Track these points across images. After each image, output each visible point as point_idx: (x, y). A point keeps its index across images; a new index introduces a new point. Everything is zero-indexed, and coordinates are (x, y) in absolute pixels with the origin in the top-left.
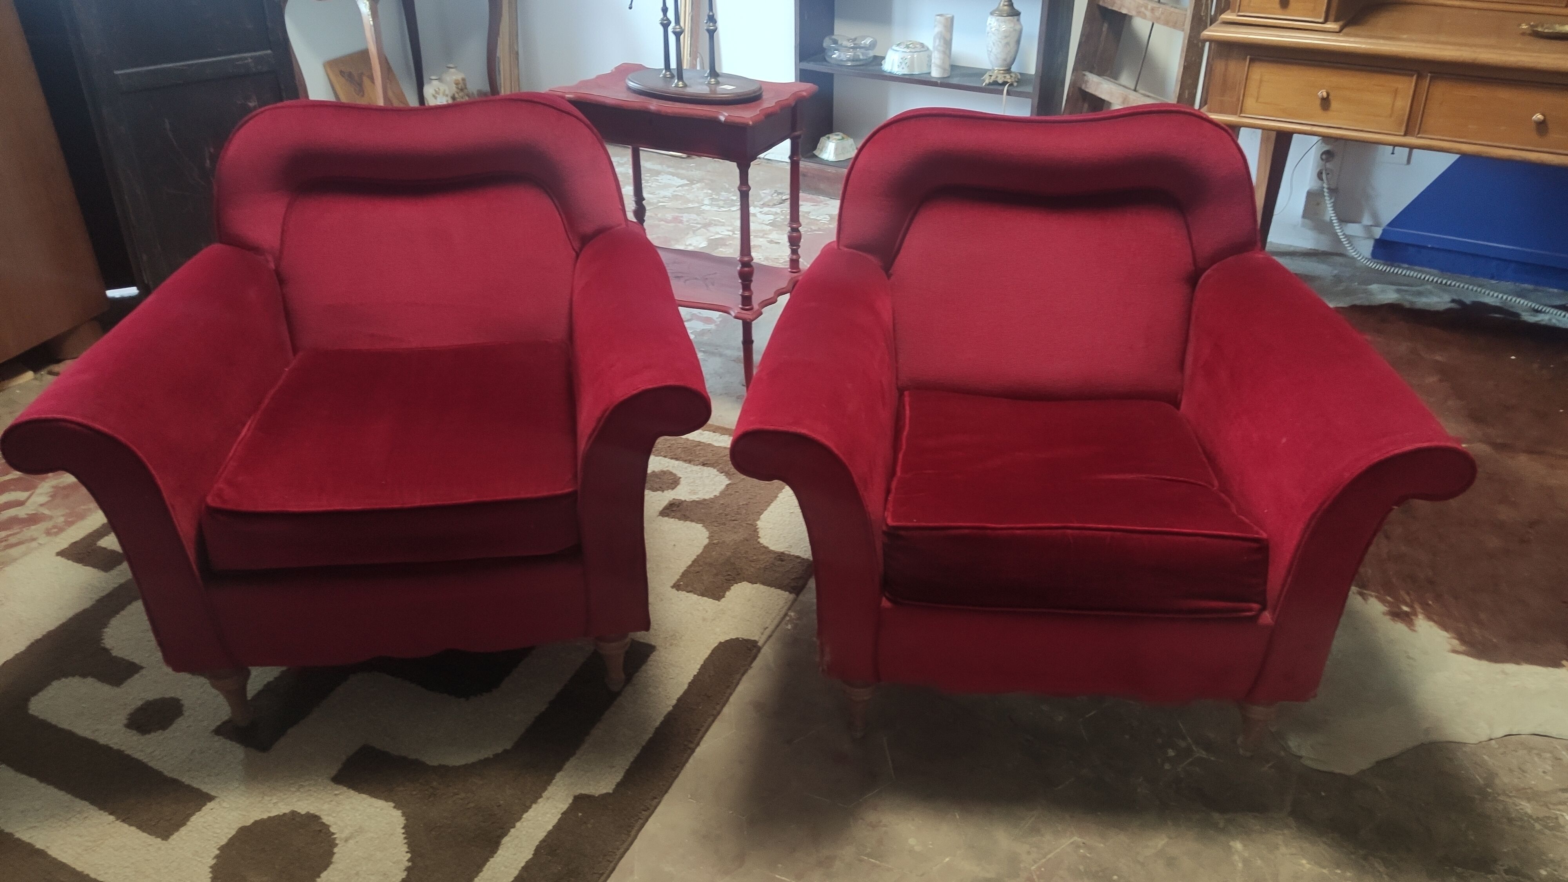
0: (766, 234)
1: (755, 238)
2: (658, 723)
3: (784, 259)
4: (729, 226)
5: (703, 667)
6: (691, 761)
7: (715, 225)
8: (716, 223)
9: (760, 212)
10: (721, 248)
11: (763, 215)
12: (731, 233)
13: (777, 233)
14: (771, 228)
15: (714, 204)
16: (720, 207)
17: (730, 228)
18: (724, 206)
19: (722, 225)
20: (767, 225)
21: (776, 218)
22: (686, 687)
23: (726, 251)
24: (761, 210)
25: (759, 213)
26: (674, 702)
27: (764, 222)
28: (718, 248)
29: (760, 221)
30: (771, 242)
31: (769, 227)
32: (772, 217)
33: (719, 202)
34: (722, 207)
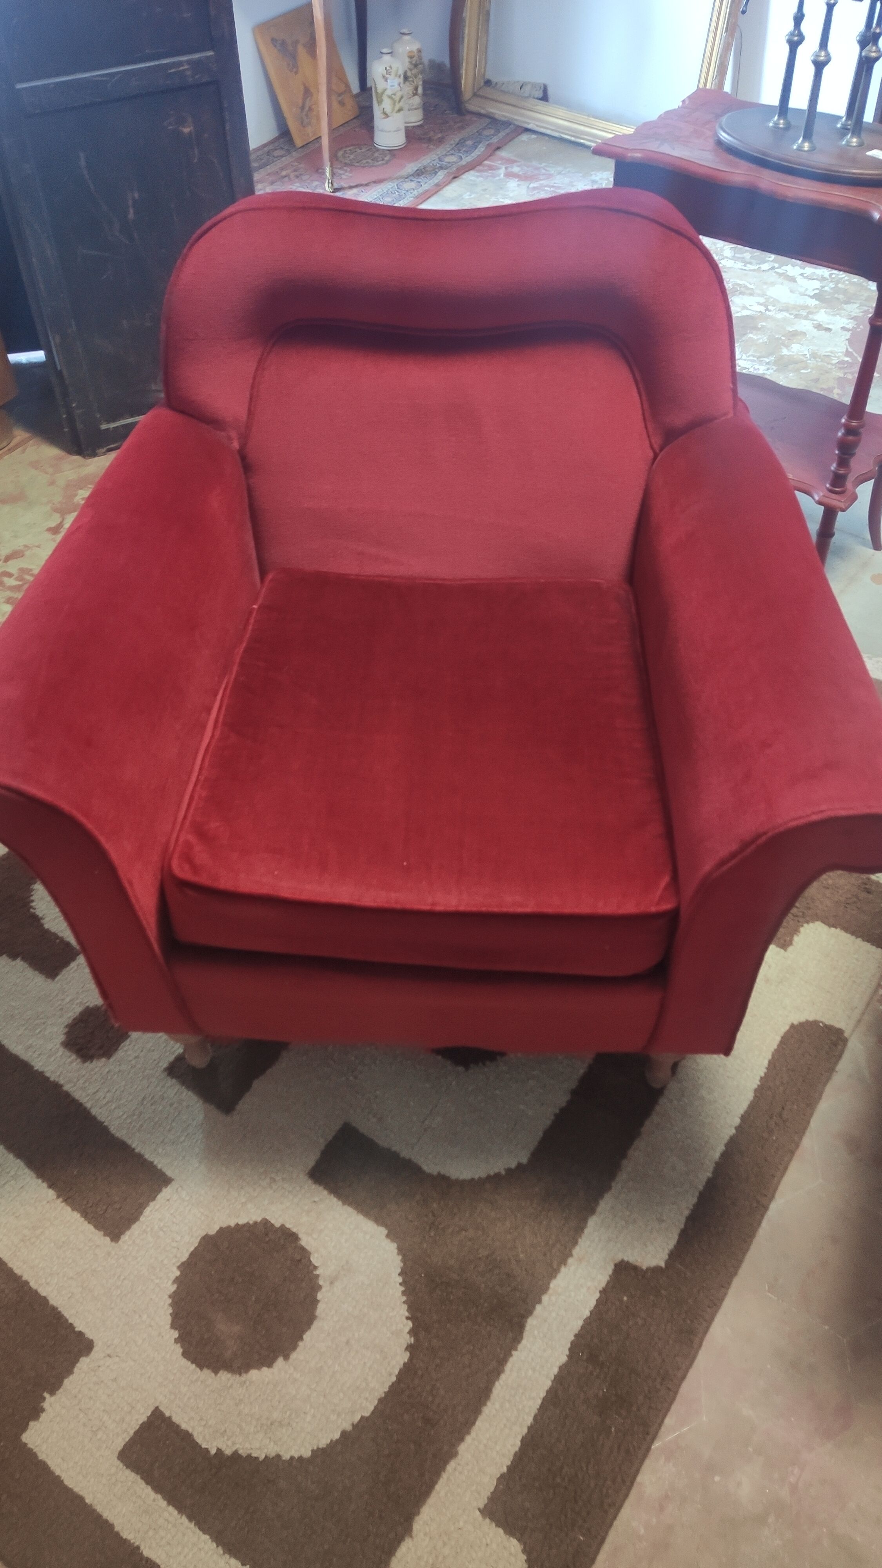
0: (812, 313)
1: (796, 319)
2: (717, 1155)
3: (838, 357)
4: (759, 295)
5: (773, 1064)
6: (764, 1224)
7: (742, 293)
8: (743, 289)
9: (802, 275)
10: (752, 333)
11: (806, 280)
12: (763, 309)
13: (826, 312)
14: (817, 302)
15: (739, 258)
16: (746, 263)
17: (762, 300)
18: (752, 261)
19: (751, 295)
20: (812, 297)
21: (824, 287)
22: (750, 1096)
23: (758, 340)
24: (802, 271)
25: (800, 276)
26: (737, 1121)
27: (808, 293)
28: (745, 334)
29: (802, 290)
30: (819, 327)
31: (814, 302)
32: (817, 284)
33: (745, 255)
34: (750, 263)
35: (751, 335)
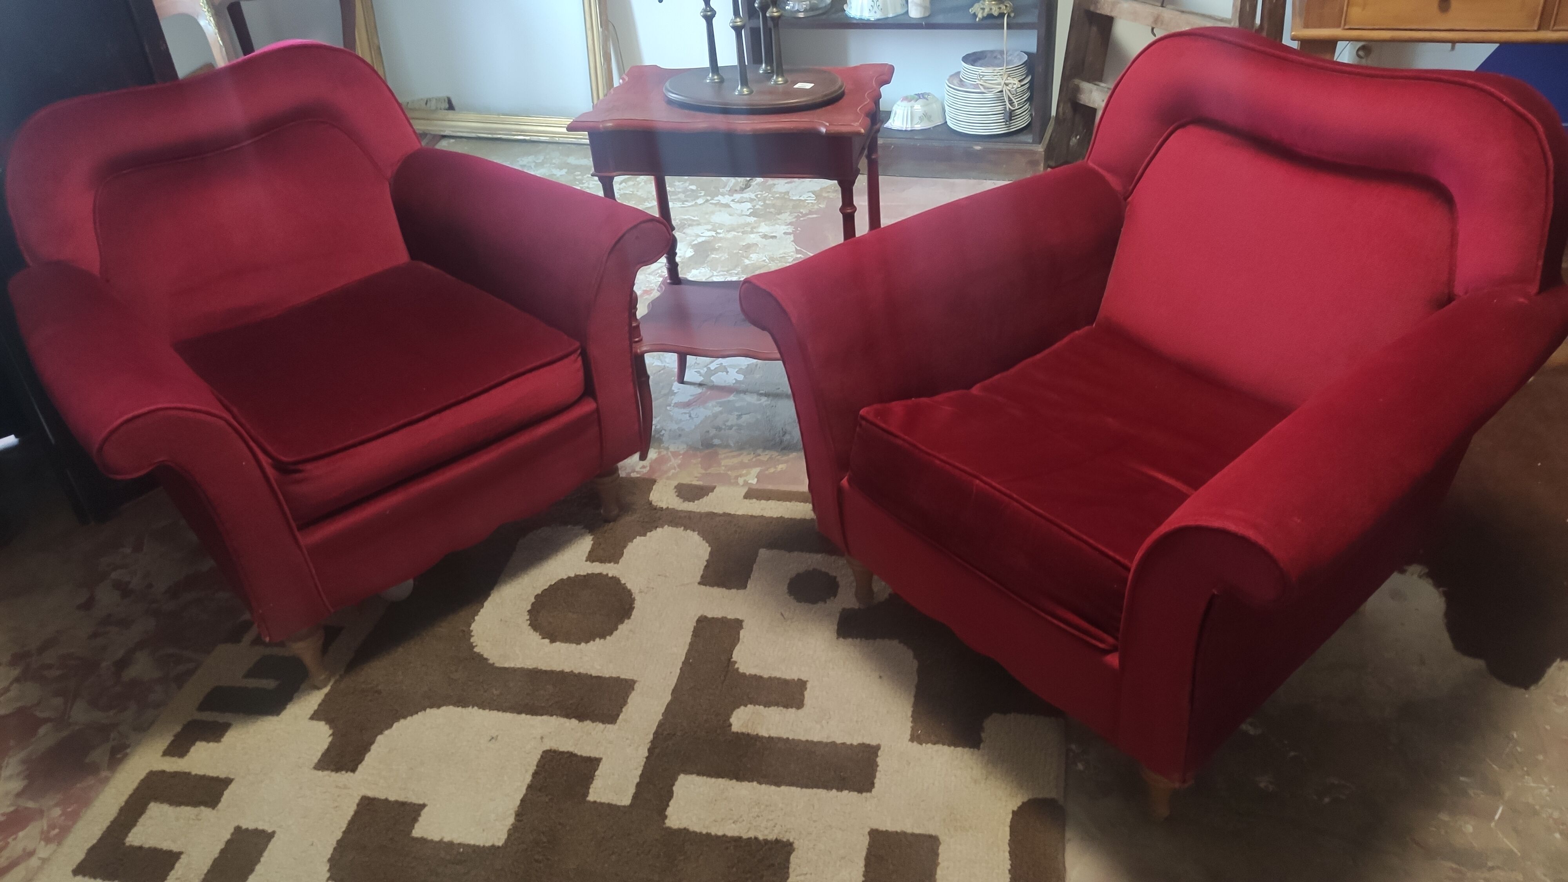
0: (755, 228)
1: (744, 235)
3: (792, 256)
4: (705, 224)
7: (689, 225)
8: (689, 222)
9: (733, 201)
10: (713, 254)
11: (738, 204)
12: (714, 234)
13: (766, 225)
14: (755, 219)
15: (675, 199)
16: (683, 202)
17: (710, 227)
18: (688, 199)
19: (698, 225)
20: (749, 216)
21: (755, 206)
23: (720, 257)
24: (732, 198)
25: (732, 202)
27: (744, 213)
28: (708, 256)
29: (739, 212)
30: (765, 236)
31: (752, 219)
32: (749, 205)
33: (679, 196)
34: (687, 201)
35: (713, 256)
